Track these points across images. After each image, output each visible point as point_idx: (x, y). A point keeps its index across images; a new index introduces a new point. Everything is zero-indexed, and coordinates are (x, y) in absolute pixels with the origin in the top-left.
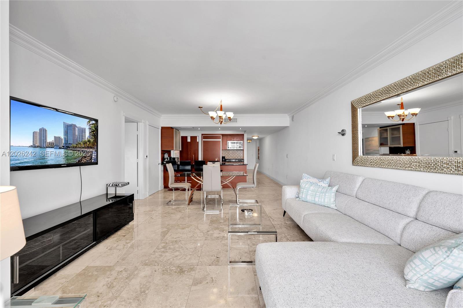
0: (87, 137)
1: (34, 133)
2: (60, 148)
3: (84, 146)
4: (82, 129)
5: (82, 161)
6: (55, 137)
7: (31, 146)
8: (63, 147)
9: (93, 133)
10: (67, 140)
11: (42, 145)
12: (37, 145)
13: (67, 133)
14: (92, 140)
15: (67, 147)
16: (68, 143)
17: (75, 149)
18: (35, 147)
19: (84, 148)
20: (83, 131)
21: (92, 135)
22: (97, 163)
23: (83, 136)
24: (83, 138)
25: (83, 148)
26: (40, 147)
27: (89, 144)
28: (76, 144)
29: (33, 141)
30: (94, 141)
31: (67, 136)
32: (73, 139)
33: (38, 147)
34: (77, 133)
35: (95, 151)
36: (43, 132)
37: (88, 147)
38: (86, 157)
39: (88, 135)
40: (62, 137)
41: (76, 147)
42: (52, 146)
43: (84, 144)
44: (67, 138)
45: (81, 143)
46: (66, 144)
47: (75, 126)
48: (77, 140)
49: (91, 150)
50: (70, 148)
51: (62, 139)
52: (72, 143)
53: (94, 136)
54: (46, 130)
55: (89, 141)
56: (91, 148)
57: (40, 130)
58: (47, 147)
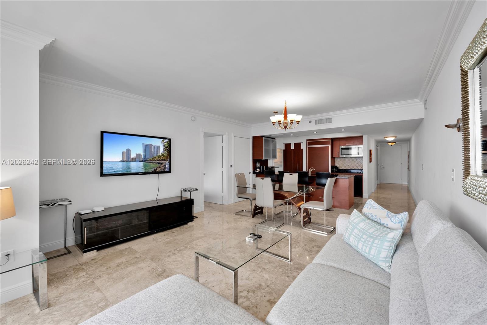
0: (161, 152)
1: (122, 152)
2: (140, 161)
3: (158, 159)
4: (157, 146)
5: (157, 170)
6: (136, 154)
7: (121, 161)
8: (142, 161)
9: (166, 149)
10: (145, 156)
11: (128, 160)
12: (124, 160)
13: (145, 150)
14: (165, 155)
15: (145, 160)
16: (146, 157)
17: (152, 162)
18: (123, 161)
19: (159, 160)
20: (158, 148)
21: (166, 151)
22: (170, 172)
23: (158, 152)
24: (158, 154)
25: (157, 160)
26: (126, 161)
27: (163, 158)
28: (152, 158)
29: (122, 158)
30: (167, 155)
31: (145, 153)
32: (150, 155)
33: (125, 161)
34: (153, 150)
35: (168, 162)
36: (128, 151)
37: (162, 160)
38: (160, 167)
39: (162, 151)
40: (142, 154)
41: (152, 160)
42: (134, 160)
43: (159, 157)
44: (145, 154)
45: (156, 157)
46: (144, 158)
47: (151, 145)
48: (153, 155)
49: (165, 162)
50: (147, 161)
51: (141, 155)
52: (149, 157)
53: (168, 151)
54: (130, 150)
55: (163, 155)
56: (165, 160)
57: (127, 150)
58: (131, 161)
